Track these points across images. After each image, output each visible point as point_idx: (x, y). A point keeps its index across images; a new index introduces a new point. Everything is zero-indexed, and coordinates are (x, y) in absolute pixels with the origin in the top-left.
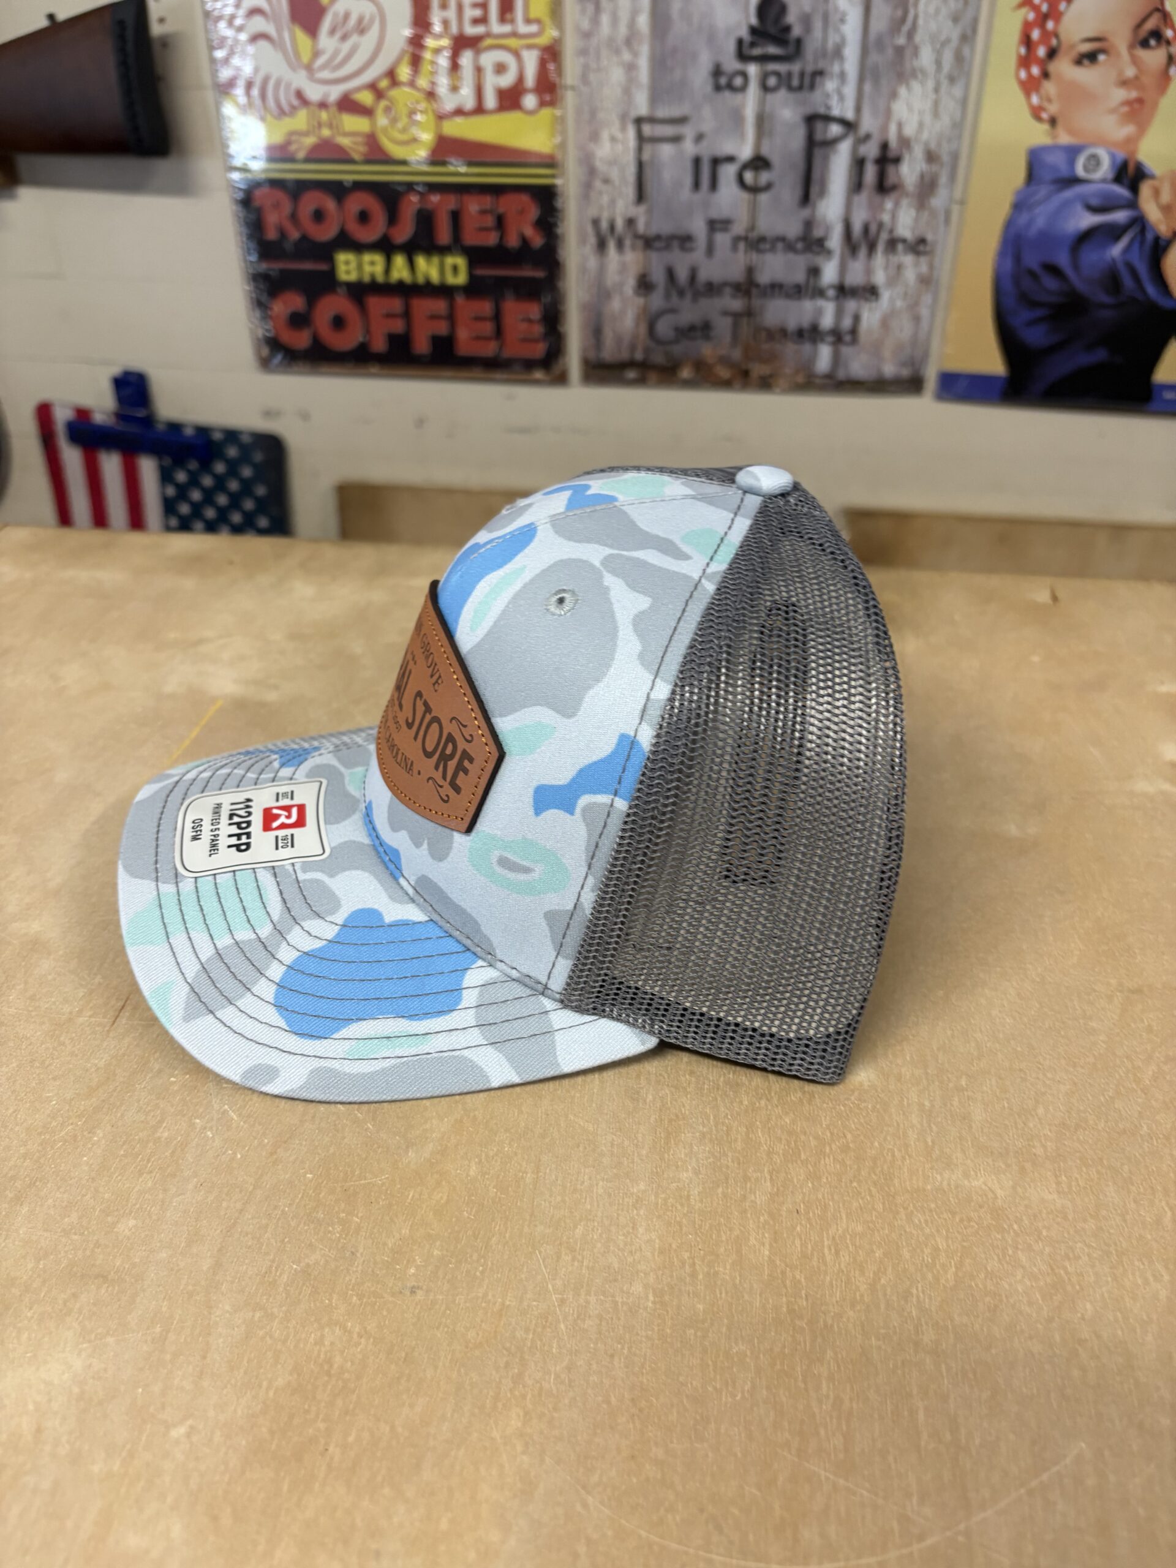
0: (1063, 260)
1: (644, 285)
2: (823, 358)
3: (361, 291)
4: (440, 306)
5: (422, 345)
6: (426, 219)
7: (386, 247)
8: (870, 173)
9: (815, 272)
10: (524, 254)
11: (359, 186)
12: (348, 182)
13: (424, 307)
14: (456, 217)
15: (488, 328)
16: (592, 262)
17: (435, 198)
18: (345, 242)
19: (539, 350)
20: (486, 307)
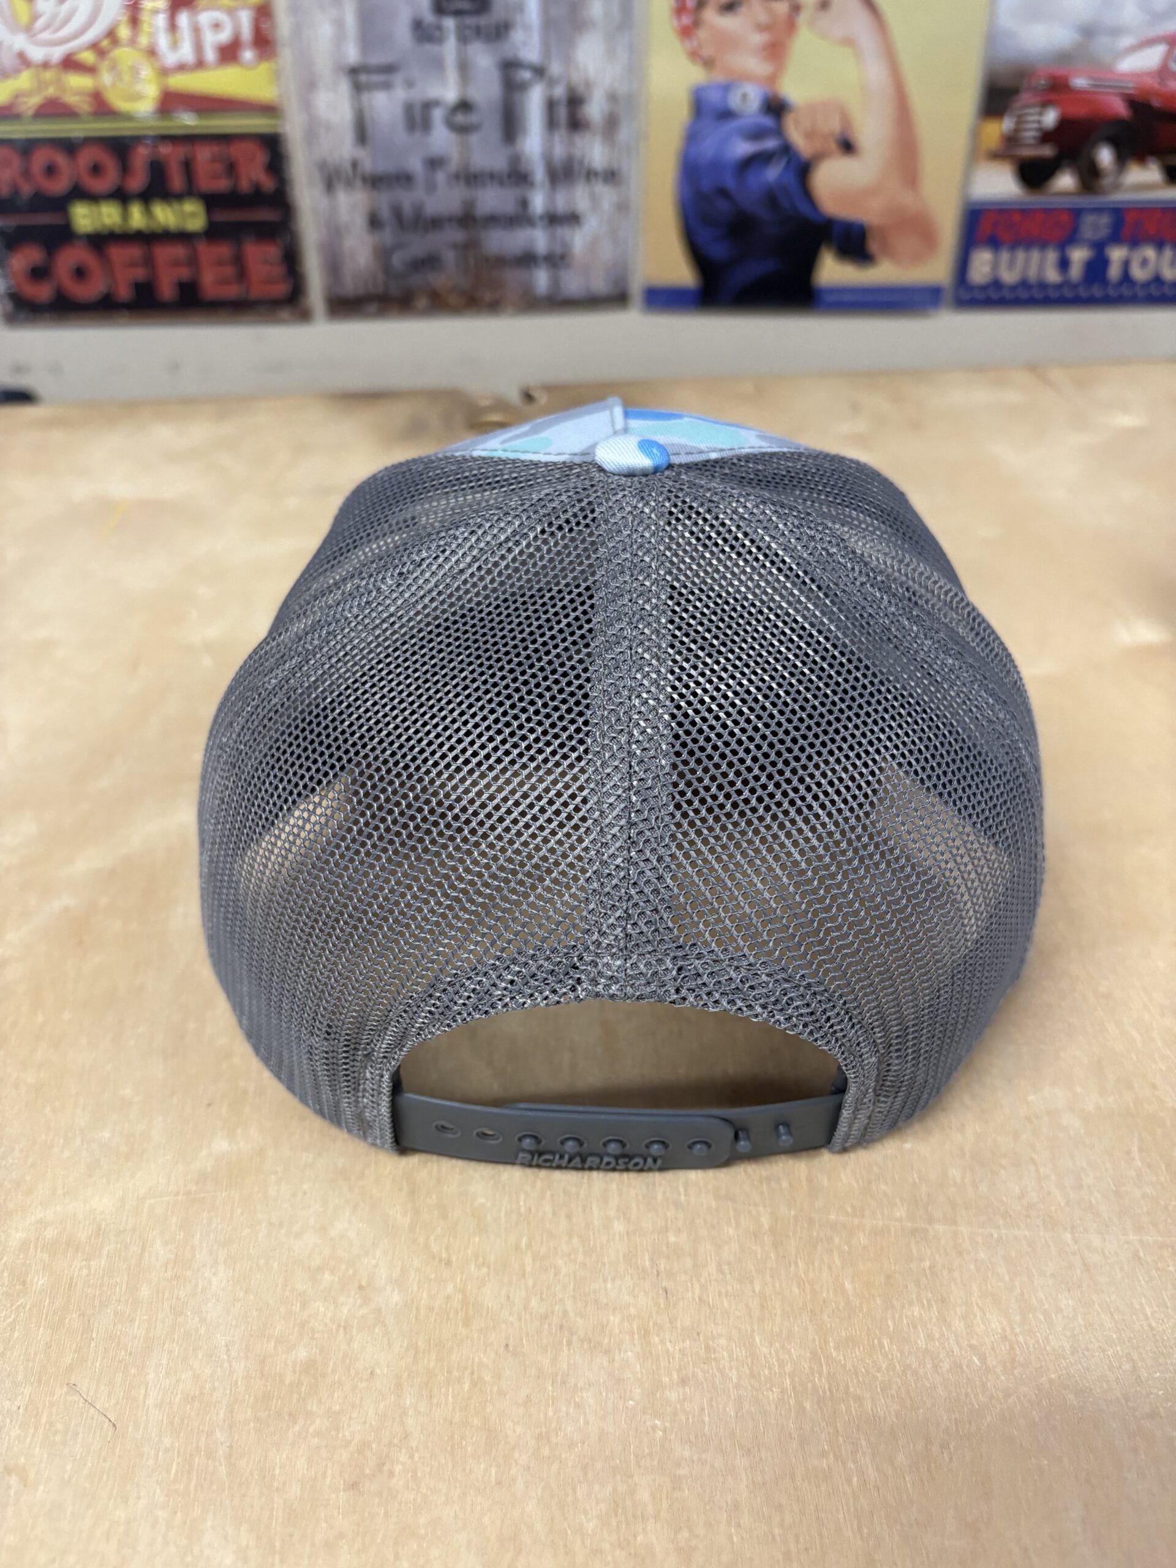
0: (730, 182)
1: (374, 222)
2: (541, 279)
3: (100, 241)
4: (179, 251)
5: (167, 290)
6: (157, 170)
7: (121, 196)
8: (562, 113)
9: (524, 203)
10: (257, 198)
11: (89, 141)
12: (78, 138)
13: (165, 253)
14: (188, 166)
15: (229, 271)
16: (323, 202)
17: (165, 150)
18: (79, 193)
19: (282, 289)
20: (224, 250)
